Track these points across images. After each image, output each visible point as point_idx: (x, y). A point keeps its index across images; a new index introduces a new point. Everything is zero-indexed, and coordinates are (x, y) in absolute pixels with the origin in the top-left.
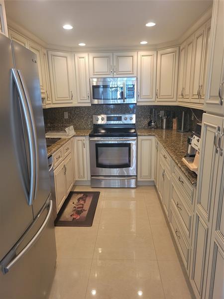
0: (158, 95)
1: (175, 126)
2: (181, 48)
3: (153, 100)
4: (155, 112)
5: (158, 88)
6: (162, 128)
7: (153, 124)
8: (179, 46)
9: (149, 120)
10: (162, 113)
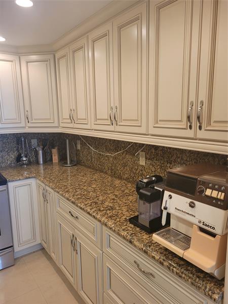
0: (29, 117)
1: (55, 158)
2: (57, 56)
3: (23, 125)
4: (25, 141)
5: (27, 108)
6: (38, 163)
7: (24, 159)
8: (53, 53)
9: (16, 154)
10: (34, 142)
